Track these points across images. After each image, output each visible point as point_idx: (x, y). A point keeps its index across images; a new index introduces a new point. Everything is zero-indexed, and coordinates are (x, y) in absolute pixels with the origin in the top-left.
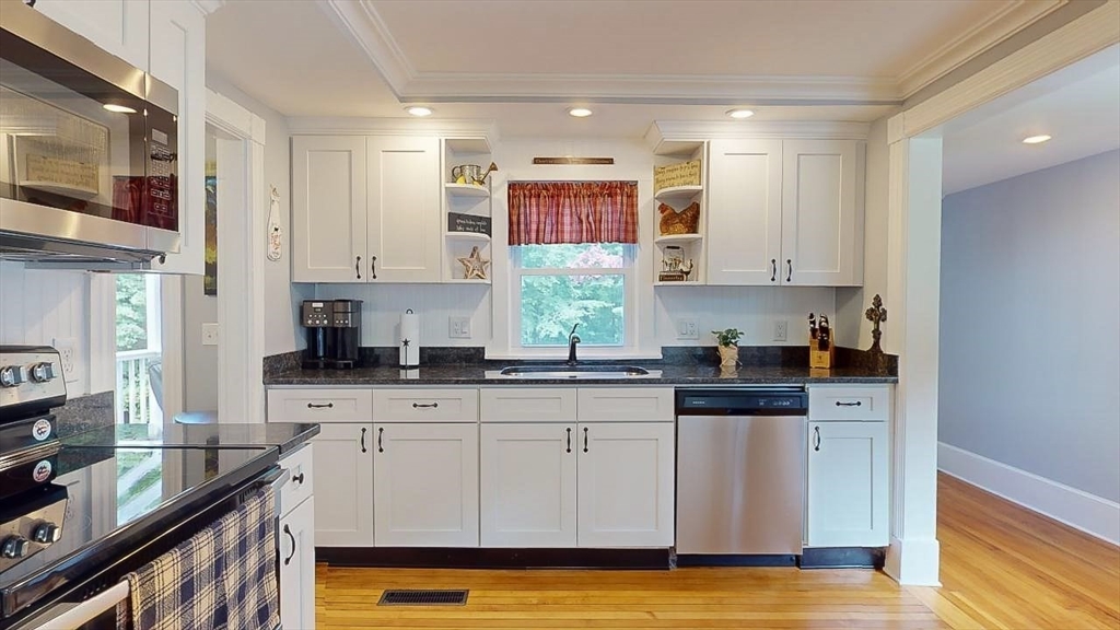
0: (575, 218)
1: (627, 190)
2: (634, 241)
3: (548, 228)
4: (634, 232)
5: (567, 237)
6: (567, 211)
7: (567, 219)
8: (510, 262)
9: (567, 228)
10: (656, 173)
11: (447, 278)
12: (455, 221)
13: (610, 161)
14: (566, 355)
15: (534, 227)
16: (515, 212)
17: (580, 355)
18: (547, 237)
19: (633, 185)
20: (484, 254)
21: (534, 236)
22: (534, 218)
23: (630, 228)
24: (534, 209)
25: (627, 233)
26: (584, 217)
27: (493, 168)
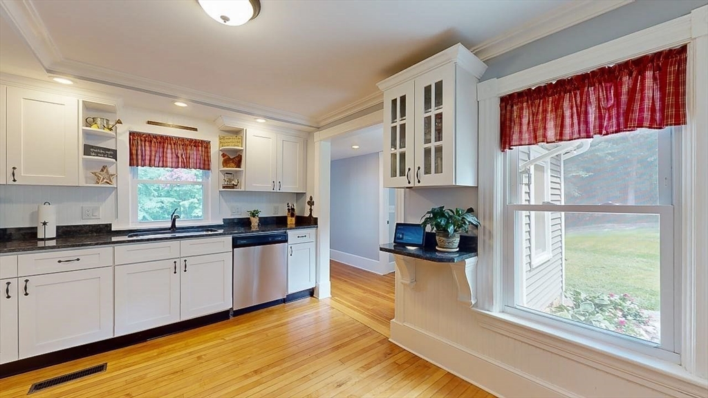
0: (174, 155)
1: (205, 145)
2: (209, 169)
3: (157, 159)
4: (209, 165)
5: (169, 164)
6: (169, 151)
7: (169, 155)
8: (130, 176)
9: (169, 160)
10: (220, 139)
11: (83, 183)
12: (88, 150)
13: (196, 130)
14: (169, 225)
15: (148, 158)
16: (134, 148)
17: (177, 225)
18: (157, 163)
19: (208, 143)
20: (111, 170)
21: (147, 162)
22: (148, 153)
23: (207, 162)
24: (148, 148)
25: (205, 165)
26: (179, 155)
27: (119, 122)
